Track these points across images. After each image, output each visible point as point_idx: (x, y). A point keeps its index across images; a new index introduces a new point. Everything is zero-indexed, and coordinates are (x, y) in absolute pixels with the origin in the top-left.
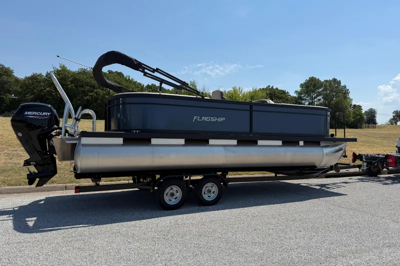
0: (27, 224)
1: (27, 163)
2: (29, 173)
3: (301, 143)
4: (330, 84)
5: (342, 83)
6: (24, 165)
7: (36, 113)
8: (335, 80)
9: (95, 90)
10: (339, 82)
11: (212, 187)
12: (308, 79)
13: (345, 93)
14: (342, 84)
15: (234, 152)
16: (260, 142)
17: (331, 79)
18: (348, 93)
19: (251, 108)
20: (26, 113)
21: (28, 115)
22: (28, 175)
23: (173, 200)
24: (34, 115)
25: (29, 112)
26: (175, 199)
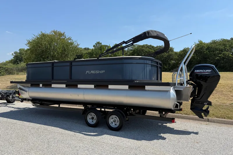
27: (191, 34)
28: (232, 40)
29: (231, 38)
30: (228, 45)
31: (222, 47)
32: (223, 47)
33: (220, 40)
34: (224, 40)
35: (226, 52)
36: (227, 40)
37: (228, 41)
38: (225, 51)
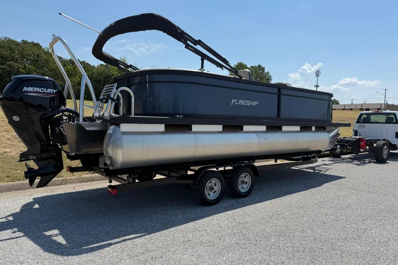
0: (52, 240)
1: (24, 157)
2: (26, 170)
4: (256, 70)
5: (265, 69)
6: (20, 161)
7: (38, 90)
8: (260, 66)
9: (9, 63)
10: (263, 69)
11: (245, 177)
12: (236, 64)
13: (268, 79)
14: (266, 71)
15: (265, 139)
16: (284, 128)
17: (257, 65)
18: (271, 79)
20: (25, 89)
21: (27, 92)
22: (25, 173)
23: (212, 194)
24: (36, 92)
25: (29, 88)
26: (214, 193)
27: (60, 14)
28: (24, 43)
29: (23, 40)
30: (16, 51)
31: (6, 53)
32: (9, 52)
33: (3, 38)
34: (11, 41)
35: (13, 63)
36: (16, 41)
37: (17, 44)
38: (12, 60)
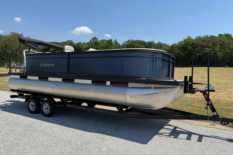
3: (108, 83)
19: (69, 56)
